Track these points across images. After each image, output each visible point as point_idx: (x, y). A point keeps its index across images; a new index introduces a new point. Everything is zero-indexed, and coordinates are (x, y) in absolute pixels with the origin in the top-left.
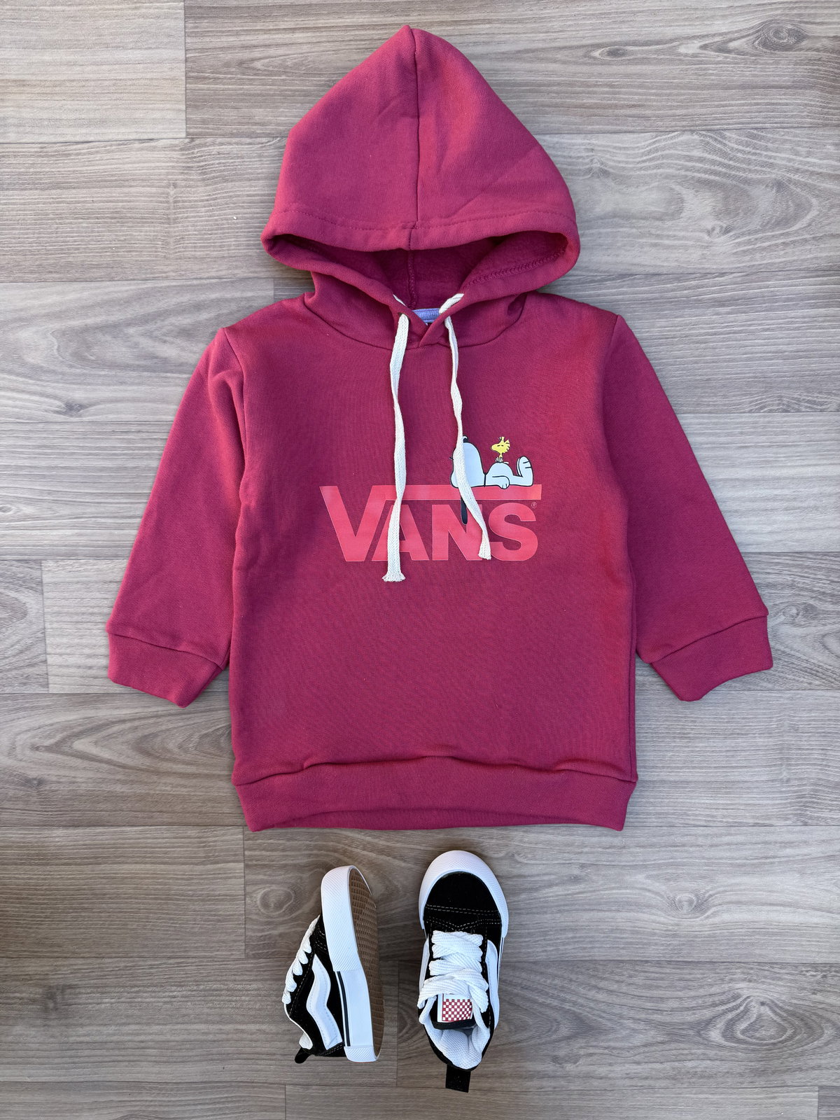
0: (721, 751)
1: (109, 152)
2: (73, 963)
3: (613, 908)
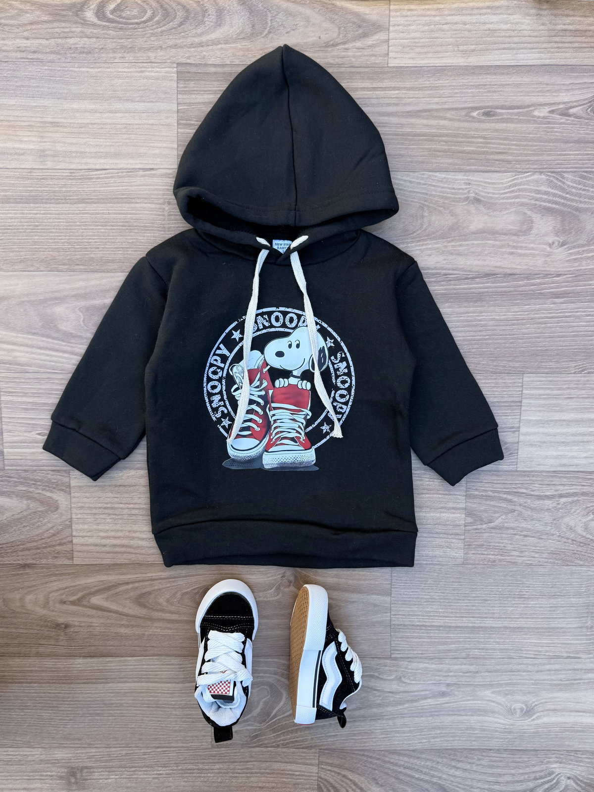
0: (546, 607)
1: (120, 177)
2: (89, 751)
3: (469, 714)
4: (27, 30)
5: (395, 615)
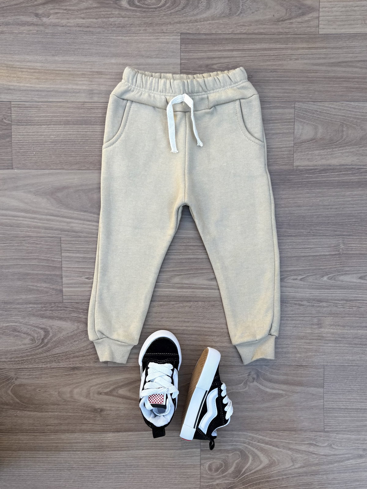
4: (83, 13)
5: (327, 401)
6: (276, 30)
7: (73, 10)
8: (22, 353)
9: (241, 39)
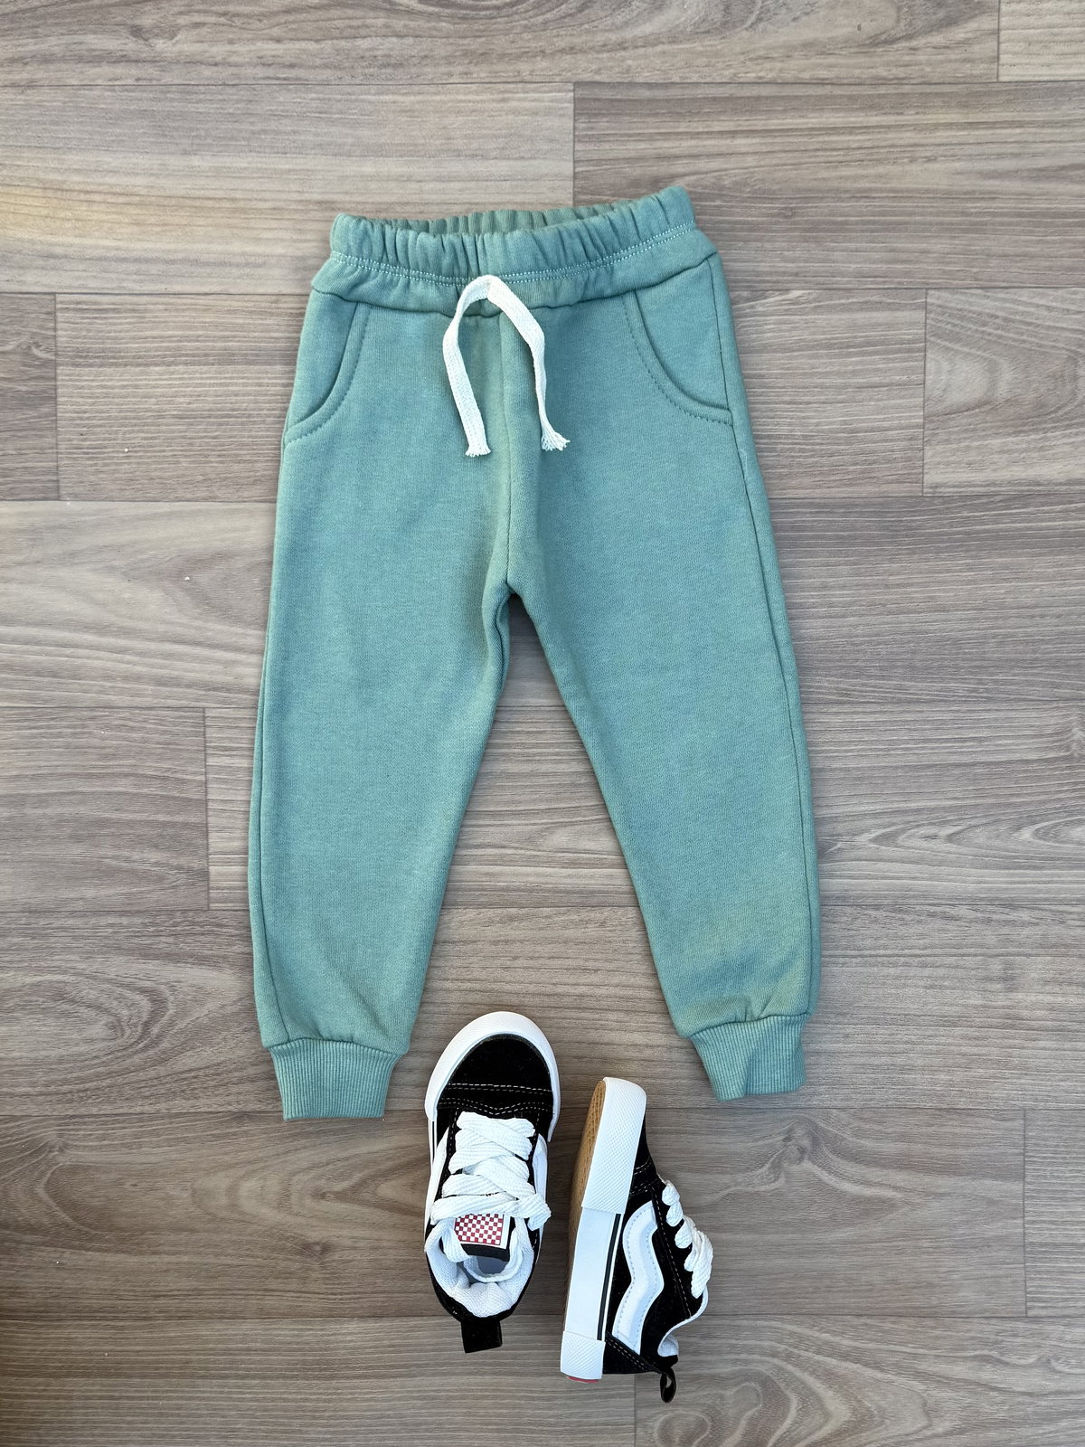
4: (278, 25)
5: (1034, 1222)
6: (866, 71)
7: (248, 16)
8: (81, 1069)
9: (758, 98)
